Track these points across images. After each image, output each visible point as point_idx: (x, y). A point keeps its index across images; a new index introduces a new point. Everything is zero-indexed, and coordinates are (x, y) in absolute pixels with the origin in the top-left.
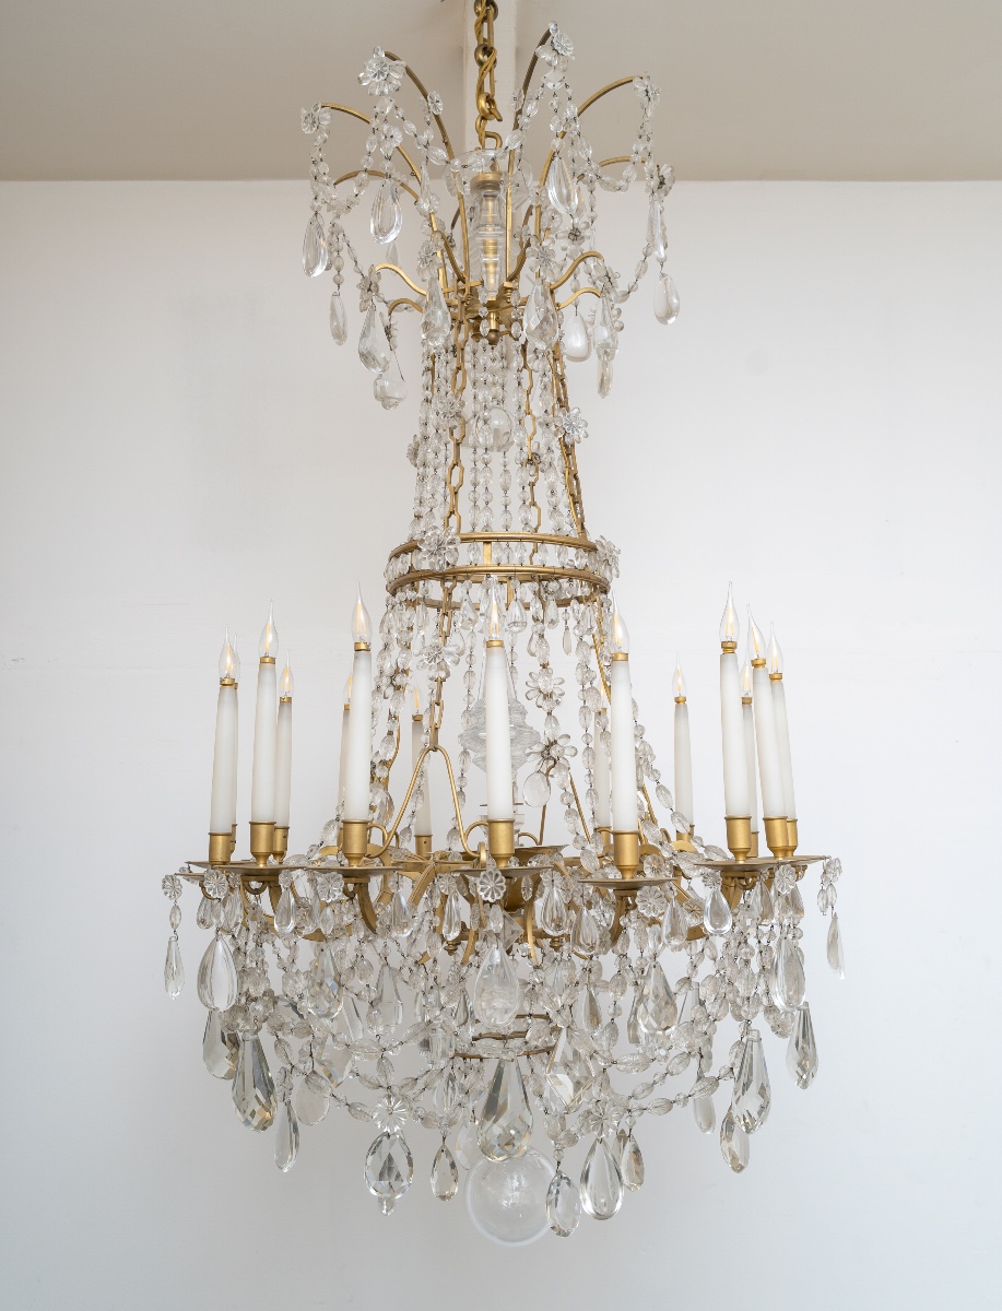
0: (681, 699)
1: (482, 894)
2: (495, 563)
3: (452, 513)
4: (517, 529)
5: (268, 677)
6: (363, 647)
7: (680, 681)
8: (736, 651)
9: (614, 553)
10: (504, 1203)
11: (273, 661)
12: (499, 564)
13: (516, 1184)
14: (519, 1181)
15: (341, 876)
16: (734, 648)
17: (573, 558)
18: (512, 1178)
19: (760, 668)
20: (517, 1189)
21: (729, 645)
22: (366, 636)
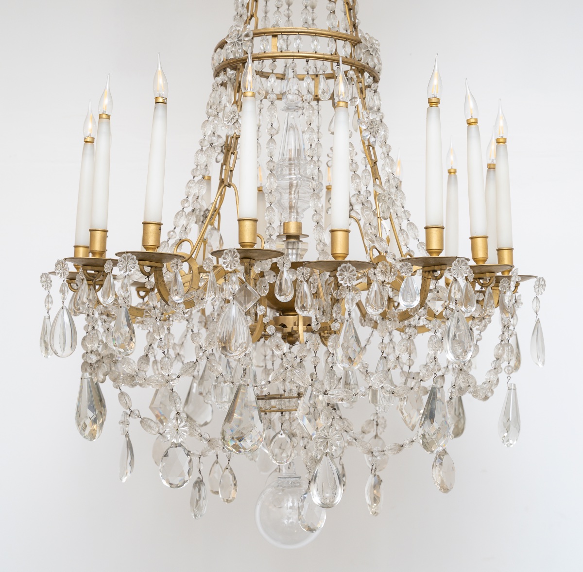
0: (452, 171)
1: (224, 266)
2: (279, 51)
3: (252, 16)
4: (298, 26)
5: (104, 128)
6: (161, 100)
7: (452, 158)
8: (439, 105)
9: (376, 46)
10: (286, 521)
11: (109, 117)
12: (281, 51)
13: (290, 504)
14: (293, 503)
15: (135, 257)
16: (437, 103)
17: (344, 50)
18: (288, 500)
19: (473, 126)
20: (291, 508)
21: (434, 100)
22: (163, 93)
